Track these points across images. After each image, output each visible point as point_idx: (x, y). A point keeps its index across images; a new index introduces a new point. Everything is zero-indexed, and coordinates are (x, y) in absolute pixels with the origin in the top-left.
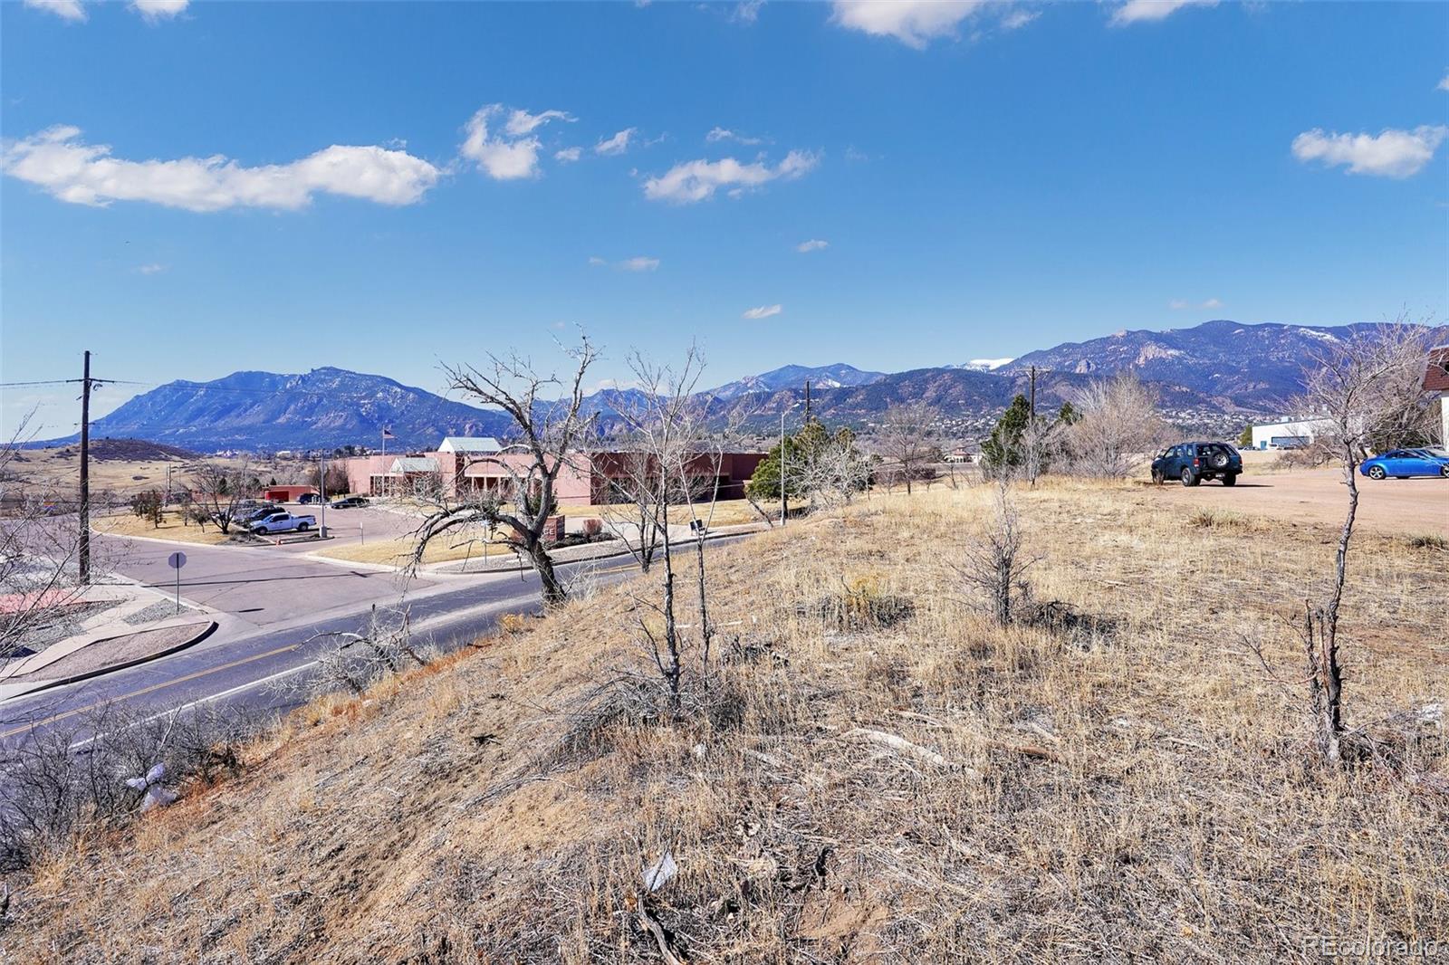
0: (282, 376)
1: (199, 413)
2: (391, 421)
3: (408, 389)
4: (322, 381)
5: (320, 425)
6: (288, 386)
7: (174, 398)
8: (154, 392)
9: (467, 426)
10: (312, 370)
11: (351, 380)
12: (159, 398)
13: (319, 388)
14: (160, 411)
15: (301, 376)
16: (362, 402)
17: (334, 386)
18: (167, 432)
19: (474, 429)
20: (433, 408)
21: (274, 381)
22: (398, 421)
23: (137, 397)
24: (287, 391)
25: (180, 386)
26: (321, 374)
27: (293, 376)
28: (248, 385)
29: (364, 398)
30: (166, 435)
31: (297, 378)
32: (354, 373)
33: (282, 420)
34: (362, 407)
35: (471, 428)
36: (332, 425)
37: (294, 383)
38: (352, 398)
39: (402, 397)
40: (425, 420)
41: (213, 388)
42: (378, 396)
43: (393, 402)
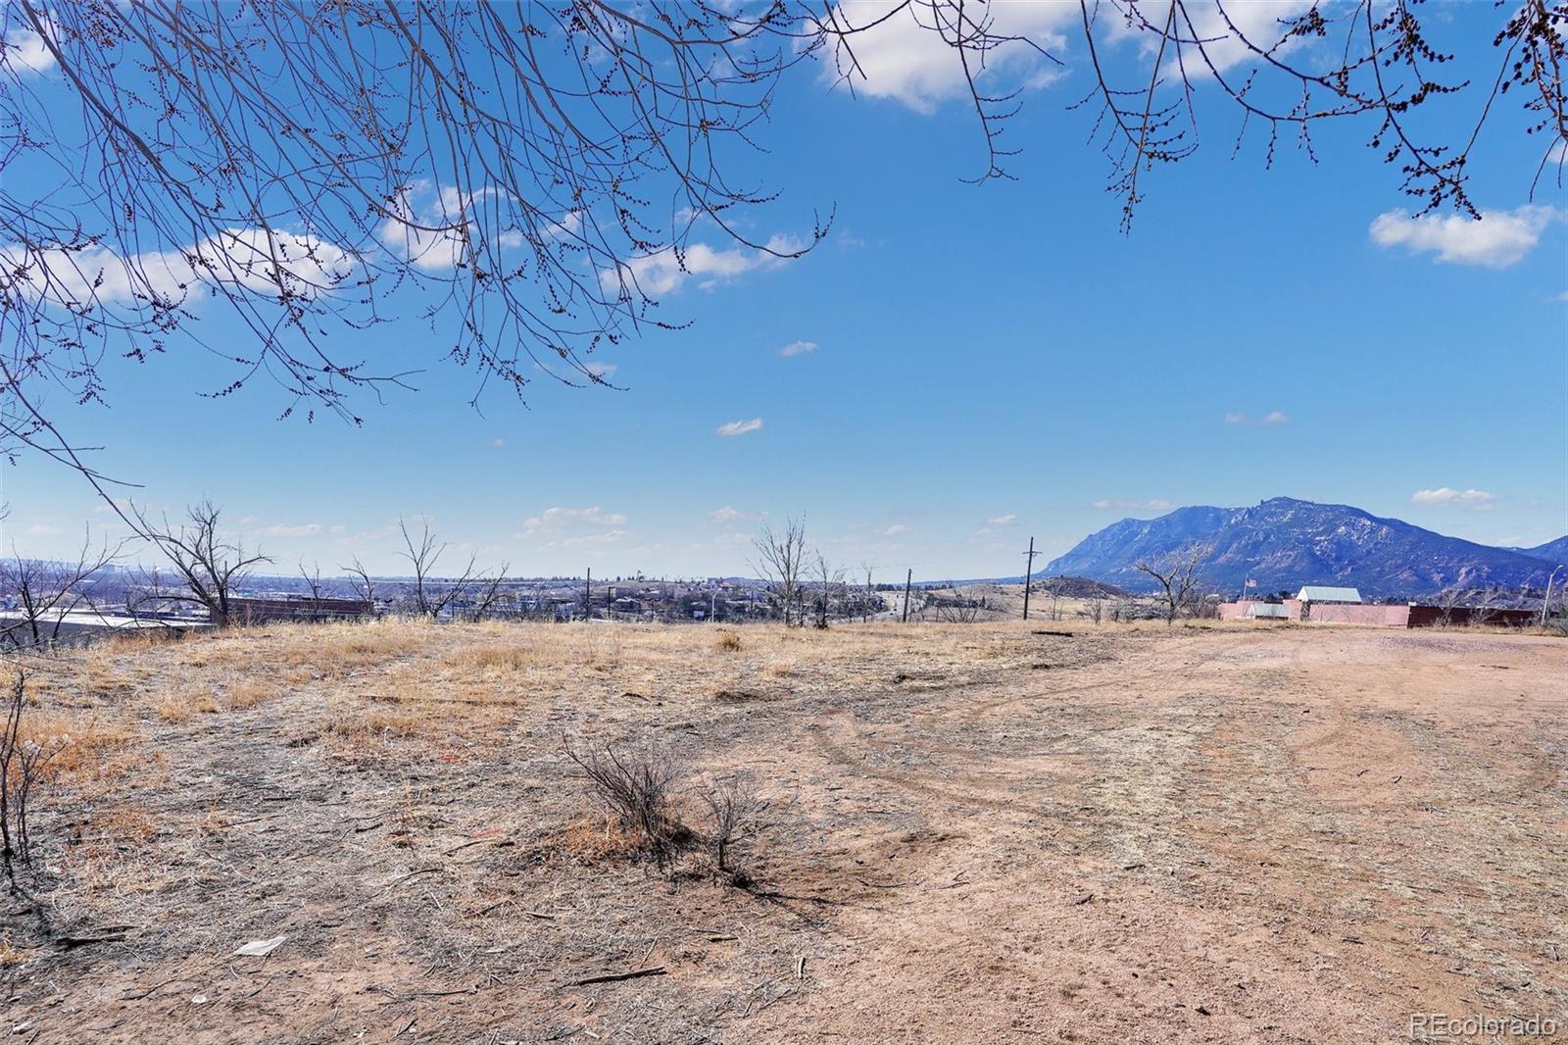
0: (1227, 510)
1: (1142, 551)
2: (1352, 562)
3: (1381, 522)
4: (1272, 515)
5: (1263, 565)
6: (1233, 522)
7: (1121, 537)
8: (1104, 530)
9: (1463, 571)
10: (1262, 502)
11: (1308, 512)
12: (1108, 537)
13: (1267, 523)
14: (1108, 550)
15: (1248, 509)
16: (1317, 538)
17: (1285, 520)
18: (1112, 571)
19: (1474, 574)
20: (1414, 546)
21: (1218, 515)
22: (1361, 562)
23: (1090, 536)
24: (1230, 526)
25: (1128, 524)
26: (1272, 506)
27: (1239, 510)
28: (1193, 521)
29: (1320, 534)
30: (1112, 574)
31: (1244, 512)
32: (1312, 504)
33: (1222, 559)
34: (1316, 545)
35: (1468, 573)
36: (1278, 566)
37: (1240, 518)
38: (1304, 534)
39: (1372, 531)
40: (1400, 561)
41: (1156, 524)
42: (1340, 530)
43: (1358, 539)
